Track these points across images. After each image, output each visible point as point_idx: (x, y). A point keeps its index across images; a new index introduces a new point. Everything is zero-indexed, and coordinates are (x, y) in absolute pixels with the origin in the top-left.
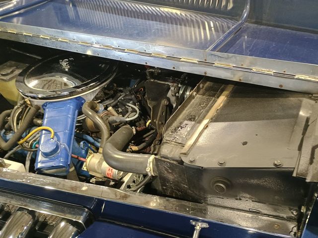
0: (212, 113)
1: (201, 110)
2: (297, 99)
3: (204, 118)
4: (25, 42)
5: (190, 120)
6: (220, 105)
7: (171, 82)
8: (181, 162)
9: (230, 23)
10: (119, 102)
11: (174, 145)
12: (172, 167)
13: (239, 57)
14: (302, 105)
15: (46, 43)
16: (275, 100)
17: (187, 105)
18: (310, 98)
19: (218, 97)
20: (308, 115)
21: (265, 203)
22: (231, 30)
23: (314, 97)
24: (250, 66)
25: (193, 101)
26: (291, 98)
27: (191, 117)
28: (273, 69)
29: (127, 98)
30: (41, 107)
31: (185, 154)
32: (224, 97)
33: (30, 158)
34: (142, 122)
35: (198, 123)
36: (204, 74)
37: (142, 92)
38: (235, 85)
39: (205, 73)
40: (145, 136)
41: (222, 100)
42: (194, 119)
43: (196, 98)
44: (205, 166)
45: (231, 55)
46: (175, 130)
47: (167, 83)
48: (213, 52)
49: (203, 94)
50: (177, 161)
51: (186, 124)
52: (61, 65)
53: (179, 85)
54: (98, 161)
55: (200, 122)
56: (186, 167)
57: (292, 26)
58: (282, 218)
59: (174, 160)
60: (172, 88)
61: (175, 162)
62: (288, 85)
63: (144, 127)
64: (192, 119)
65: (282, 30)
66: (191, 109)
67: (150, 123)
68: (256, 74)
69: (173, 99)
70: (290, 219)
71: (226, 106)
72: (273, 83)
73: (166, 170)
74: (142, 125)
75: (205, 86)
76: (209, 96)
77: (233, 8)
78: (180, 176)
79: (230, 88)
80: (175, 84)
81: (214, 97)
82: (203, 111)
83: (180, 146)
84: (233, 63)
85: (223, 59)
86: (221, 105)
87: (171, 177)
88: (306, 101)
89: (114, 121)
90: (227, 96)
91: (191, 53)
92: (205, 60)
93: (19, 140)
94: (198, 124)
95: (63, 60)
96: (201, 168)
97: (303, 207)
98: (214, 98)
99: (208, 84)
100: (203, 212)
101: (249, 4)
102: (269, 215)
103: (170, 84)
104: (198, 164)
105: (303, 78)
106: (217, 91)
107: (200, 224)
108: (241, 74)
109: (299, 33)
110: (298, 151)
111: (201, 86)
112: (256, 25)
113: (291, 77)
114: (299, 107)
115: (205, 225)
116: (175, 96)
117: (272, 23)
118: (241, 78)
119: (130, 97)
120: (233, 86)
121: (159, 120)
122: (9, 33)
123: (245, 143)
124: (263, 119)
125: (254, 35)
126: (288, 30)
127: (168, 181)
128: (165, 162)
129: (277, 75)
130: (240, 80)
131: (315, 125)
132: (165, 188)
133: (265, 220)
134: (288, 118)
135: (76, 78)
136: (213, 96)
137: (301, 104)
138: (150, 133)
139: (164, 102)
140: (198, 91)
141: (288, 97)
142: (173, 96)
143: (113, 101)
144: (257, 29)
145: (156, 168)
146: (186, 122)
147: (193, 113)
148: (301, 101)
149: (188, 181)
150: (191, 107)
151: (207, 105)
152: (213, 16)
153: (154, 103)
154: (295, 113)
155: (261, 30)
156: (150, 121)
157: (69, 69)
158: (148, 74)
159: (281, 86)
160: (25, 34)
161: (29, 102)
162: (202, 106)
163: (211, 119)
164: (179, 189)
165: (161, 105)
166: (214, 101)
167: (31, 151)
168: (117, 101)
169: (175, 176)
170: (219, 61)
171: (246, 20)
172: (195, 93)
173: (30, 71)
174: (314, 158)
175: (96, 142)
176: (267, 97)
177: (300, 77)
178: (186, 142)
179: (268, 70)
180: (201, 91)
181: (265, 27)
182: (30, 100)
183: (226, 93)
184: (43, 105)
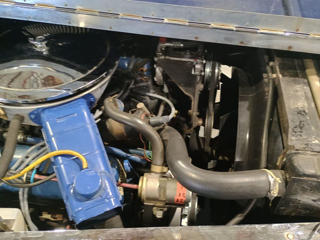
5: (300, 114)
7: (190, 58)
30: (26, 116)
36: (287, 50)
39: (290, 48)
47: (185, 60)
51: (301, 122)
60: (198, 66)
64: (303, 113)
76: (292, 77)
79: (311, 63)
81: (299, 77)
92: (298, 30)
98: (300, 79)
103: (191, 61)
106: (296, 69)
116: (200, 75)
120: (310, 60)
128: (309, 181)
146: (297, 118)
158: (159, 50)
166: (304, 83)
167: (25, 187)
183: (312, 71)
184: (30, 114)
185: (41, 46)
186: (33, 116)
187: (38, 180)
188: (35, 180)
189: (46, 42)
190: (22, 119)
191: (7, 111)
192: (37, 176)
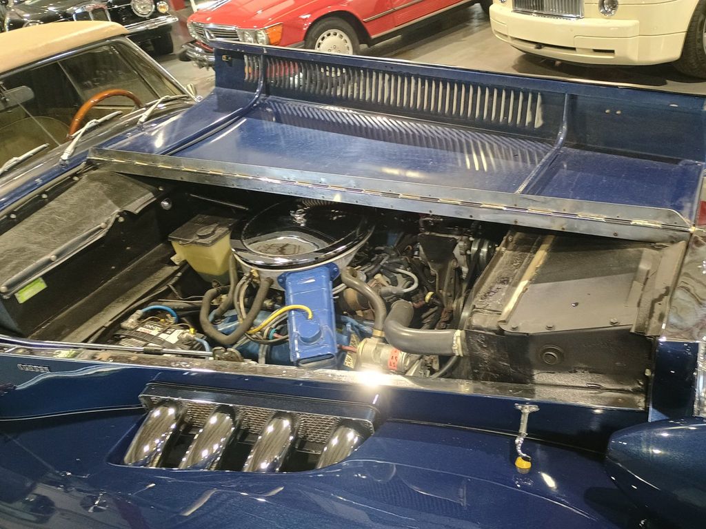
0: (530, 272)
1: (514, 270)
2: (636, 249)
3: (520, 279)
4: (235, 187)
5: (502, 282)
6: (539, 262)
7: (458, 235)
8: (501, 331)
9: (541, 147)
10: (382, 267)
11: (488, 313)
12: (489, 340)
13: (560, 201)
14: (643, 257)
15: (272, 189)
16: (610, 252)
17: (495, 265)
18: (653, 248)
19: (535, 253)
20: (648, 269)
21: (605, 374)
22: (543, 160)
23: (657, 246)
24: (575, 211)
25: (502, 259)
26: (629, 249)
27: (502, 280)
28: (604, 214)
29: (394, 260)
30: (275, 280)
31: (504, 321)
32: (543, 251)
33: (265, 353)
34: (421, 294)
35: (513, 286)
36: (514, 224)
37: (409, 252)
38: (556, 236)
39: (516, 222)
40: (424, 316)
41: (540, 256)
42: (508, 281)
43: (504, 254)
44: (531, 332)
45: (549, 198)
46: (485, 296)
47: (451, 236)
48: (525, 196)
49: (514, 250)
50: (494, 331)
51: (498, 288)
52: (293, 218)
53: (471, 239)
54: (375, 347)
55: (516, 285)
56: (507, 336)
57: (629, 151)
58: (628, 392)
59: (490, 331)
60: (461, 244)
61: (491, 333)
62: (625, 233)
63: (423, 302)
64: (505, 282)
65: (615, 157)
66: (501, 270)
67: (432, 296)
68: (583, 221)
69: (462, 259)
70: (636, 392)
71: (547, 263)
72: (606, 231)
73: (480, 345)
74: (421, 299)
75: (514, 239)
76: (522, 251)
77: (542, 126)
78: (498, 351)
79: (550, 239)
80: (464, 237)
81: (529, 252)
82: (518, 271)
83: (495, 314)
84: (552, 208)
85: (538, 203)
86: (541, 263)
87: (486, 354)
88: (647, 251)
89: (389, 292)
90: (547, 250)
91: (495, 198)
92: (516, 205)
93: (249, 329)
94: (514, 288)
95: (295, 211)
96: (525, 335)
97: (647, 370)
98: (529, 254)
99: (518, 235)
100: (531, 392)
101: (565, 124)
102: (611, 390)
103: (457, 237)
104: (523, 330)
105: (641, 224)
106: (533, 244)
107: (527, 406)
108: (563, 221)
109: (638, 160)
110: (637, 308)
111: (510, 238)
112: (578, 151)
113: (627, 223)
114: (638, 259)
115: (534, 408)
116: (466, 254)
117: (601, 147)
118: (564, 227)
119: (398, 260)
120: (553, 236)
121: (448, 291)
122: (211, 174)
123: (577, 304)
124: (596, 276)
125: (575, 165)
126: (623, 157)
127: (482, 360)
128: (478, 334)
129: (609, 221)
130: (563, 229)
131: (655, 278)
132: (476, 371)
133: (608, 398)
134: (625, 273)
135: (320, 237)
136: (528, 250)
137: (641, 255)
138: (428, 313)
139: (452, 264)
140: (506, 245)
141: (626, 248)
142: (461, 254)
143: (373, 266)
144: (580, 156)
145: (465, 344)
146: (497, 286)
147: (505, 275)
148: (641, 252)
149: (509, 355)
150: (499, 268)
151: (521, 263)
152: (515, 137)
153: (439, 266)
154: (634, 266)
155: (586, 157)
156: (431, 293)
157: (306, 223)
158: (421, 224)
159: (616, 234)
160: (238, 176)
161: (256, 275)
162: (515, 264)
163: (531, 280)
164: (496, 369)
165: (449, 269)
166: (530, 257)
167: (265, 344)
168: (379, 267)
169: (492, 351)
170: (534, 206)
171: (564, 144)
172: (503, 249)
173: (245, 229)
174: (653, 312)
175: (361, 325)
176: (599, 249)
177: (638, 223)
178: (503, 309)
179: (597, 215)
180: (511, 246)
181: (591, 153)
182: (258, 271)
183: (545, 246)
184: (279, 278)
185: (299, 218)
186: (281, 280)
187: (277, 338)
188: (274, 338)
189: (304, 215)
190: (271, 282)
191: (262, 275)
192: (276, 335)
